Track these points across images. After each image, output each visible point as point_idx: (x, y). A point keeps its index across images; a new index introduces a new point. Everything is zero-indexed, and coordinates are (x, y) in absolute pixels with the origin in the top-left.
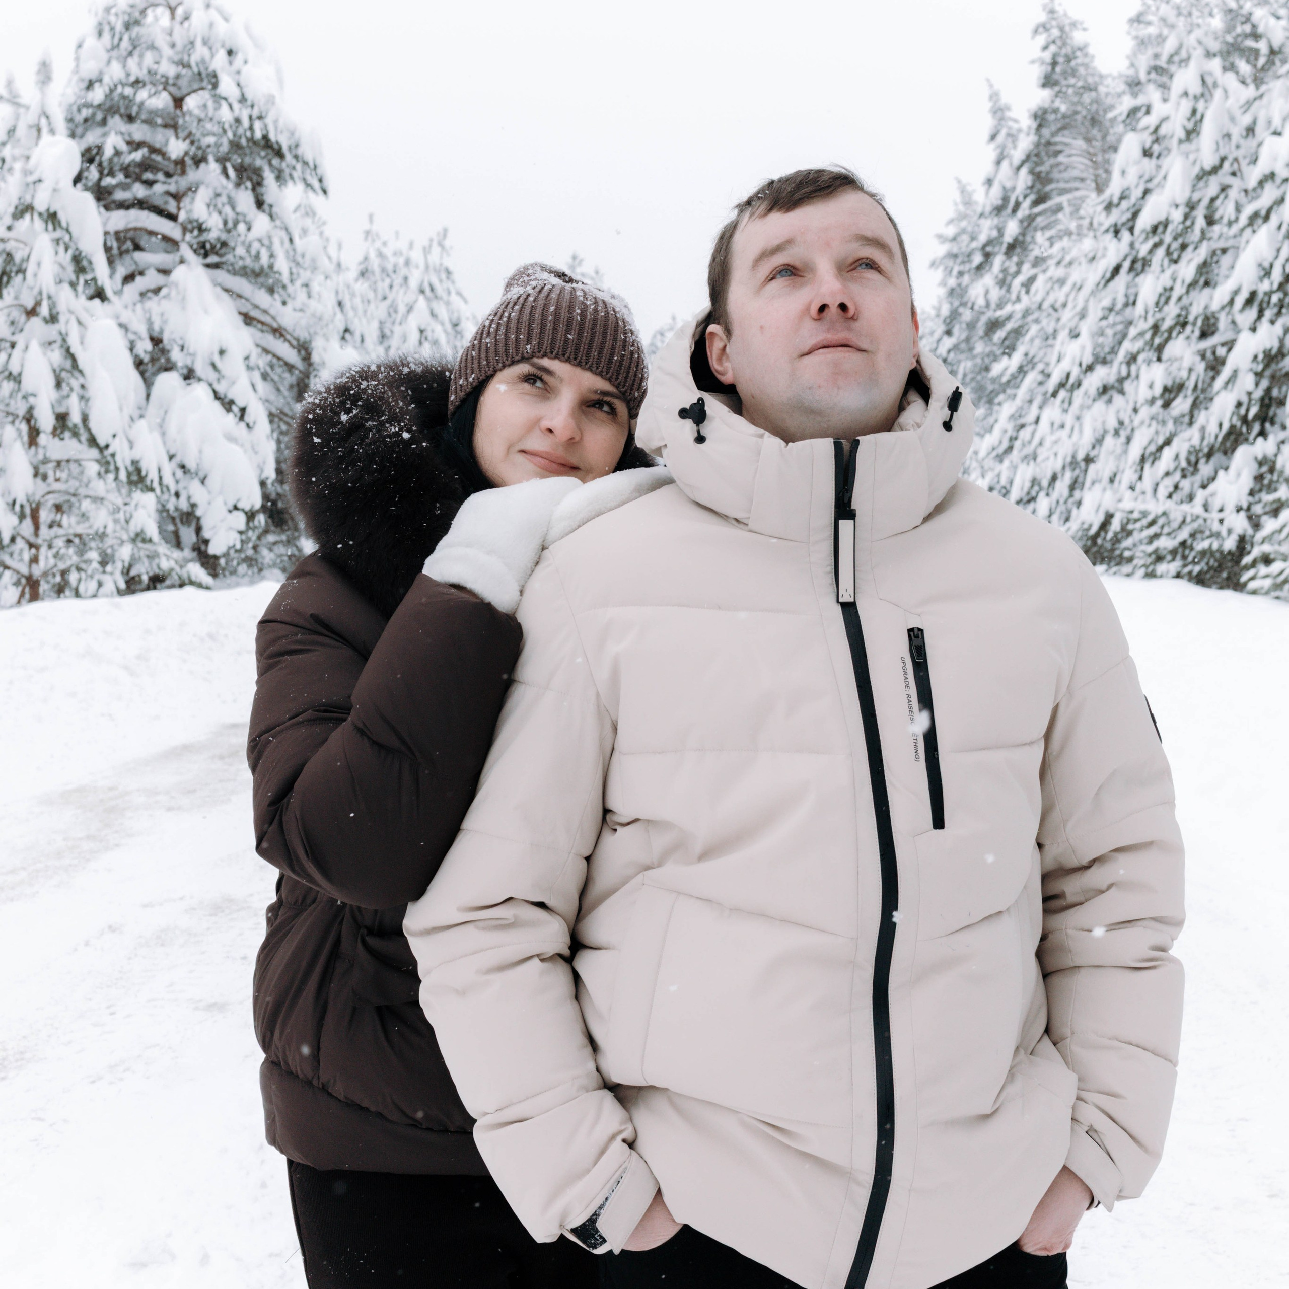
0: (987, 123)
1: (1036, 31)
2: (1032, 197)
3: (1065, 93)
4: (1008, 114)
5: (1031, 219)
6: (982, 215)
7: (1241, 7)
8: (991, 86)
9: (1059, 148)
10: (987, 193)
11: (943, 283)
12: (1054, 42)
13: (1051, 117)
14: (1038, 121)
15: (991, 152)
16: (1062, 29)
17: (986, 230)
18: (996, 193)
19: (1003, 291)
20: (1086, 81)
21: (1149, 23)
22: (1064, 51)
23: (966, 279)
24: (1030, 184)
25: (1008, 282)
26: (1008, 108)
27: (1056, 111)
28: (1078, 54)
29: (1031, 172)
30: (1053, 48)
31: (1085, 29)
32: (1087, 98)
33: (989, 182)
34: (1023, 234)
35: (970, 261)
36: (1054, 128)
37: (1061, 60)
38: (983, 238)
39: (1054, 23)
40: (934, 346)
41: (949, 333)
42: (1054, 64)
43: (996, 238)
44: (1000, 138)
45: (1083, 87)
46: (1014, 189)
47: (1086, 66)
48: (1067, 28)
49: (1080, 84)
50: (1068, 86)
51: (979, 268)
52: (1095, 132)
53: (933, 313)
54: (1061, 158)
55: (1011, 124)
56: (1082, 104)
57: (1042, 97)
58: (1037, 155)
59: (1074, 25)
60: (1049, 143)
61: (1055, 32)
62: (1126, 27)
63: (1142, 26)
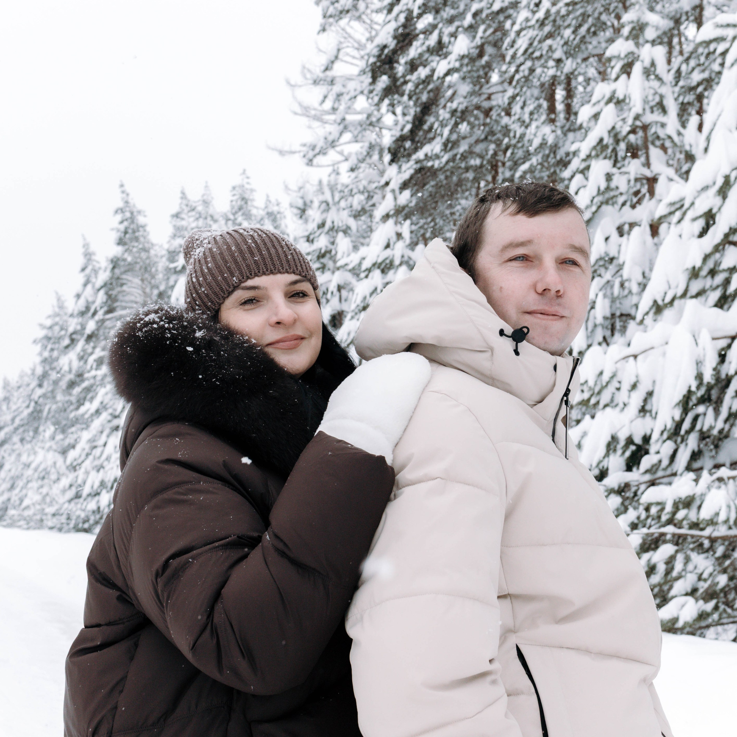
0: (81, 261)
1: (116, 212)
2: (105, 309)
3: (131, 251)
4: (93, 257)
5: (103, 321)
6: (72, 315)
7: (236, 219)
8: (85, 239)
9: (124, 281)
10: (76, 302)
11: (40, 354)
12: (126, 220)
13: (122, 263)
14: (113, 264)
15: (81, 279)
16: (132, 213)
17: (73, 325)
18: (81, 304)
19: (82, 363)
20: (144, 245)
21: (183, 219)
22: (132, 226)
23: (55, 354)
24: (105, 300)
25: (85, 357)
26: (94, 254)
27: (125, 260)
28: (141, 229)
29: (107, 293)
30: (126, 224)
31: (145, 216)
32: (144, 255)
33: (78, 296)
34: (98, 329)
35: (59, 343)
36: (122, 269)
37: (130, 231)
38: (71, 329)
39: (128, 209)
40: (30, 393)
41: (40, 386)
42: (126, 233)
43: (79, 331)
44: (88, 271)
45: (141, 249)
46: (94, 302)
47: (145, 237)
48: (135, 214)
49: (141, 246)
50: (133, 247)
51: (67, 347)
52: (147, 276)
53: (29, 372)
54: (125, 288)
55: (95, 263)
56: (141, 258)
57: (117, 251)
58: (111, 284)
59: (139, 212)
60: (118, 278)
61: (128, 215)
62: (169, 219)
63: (179, 220)
